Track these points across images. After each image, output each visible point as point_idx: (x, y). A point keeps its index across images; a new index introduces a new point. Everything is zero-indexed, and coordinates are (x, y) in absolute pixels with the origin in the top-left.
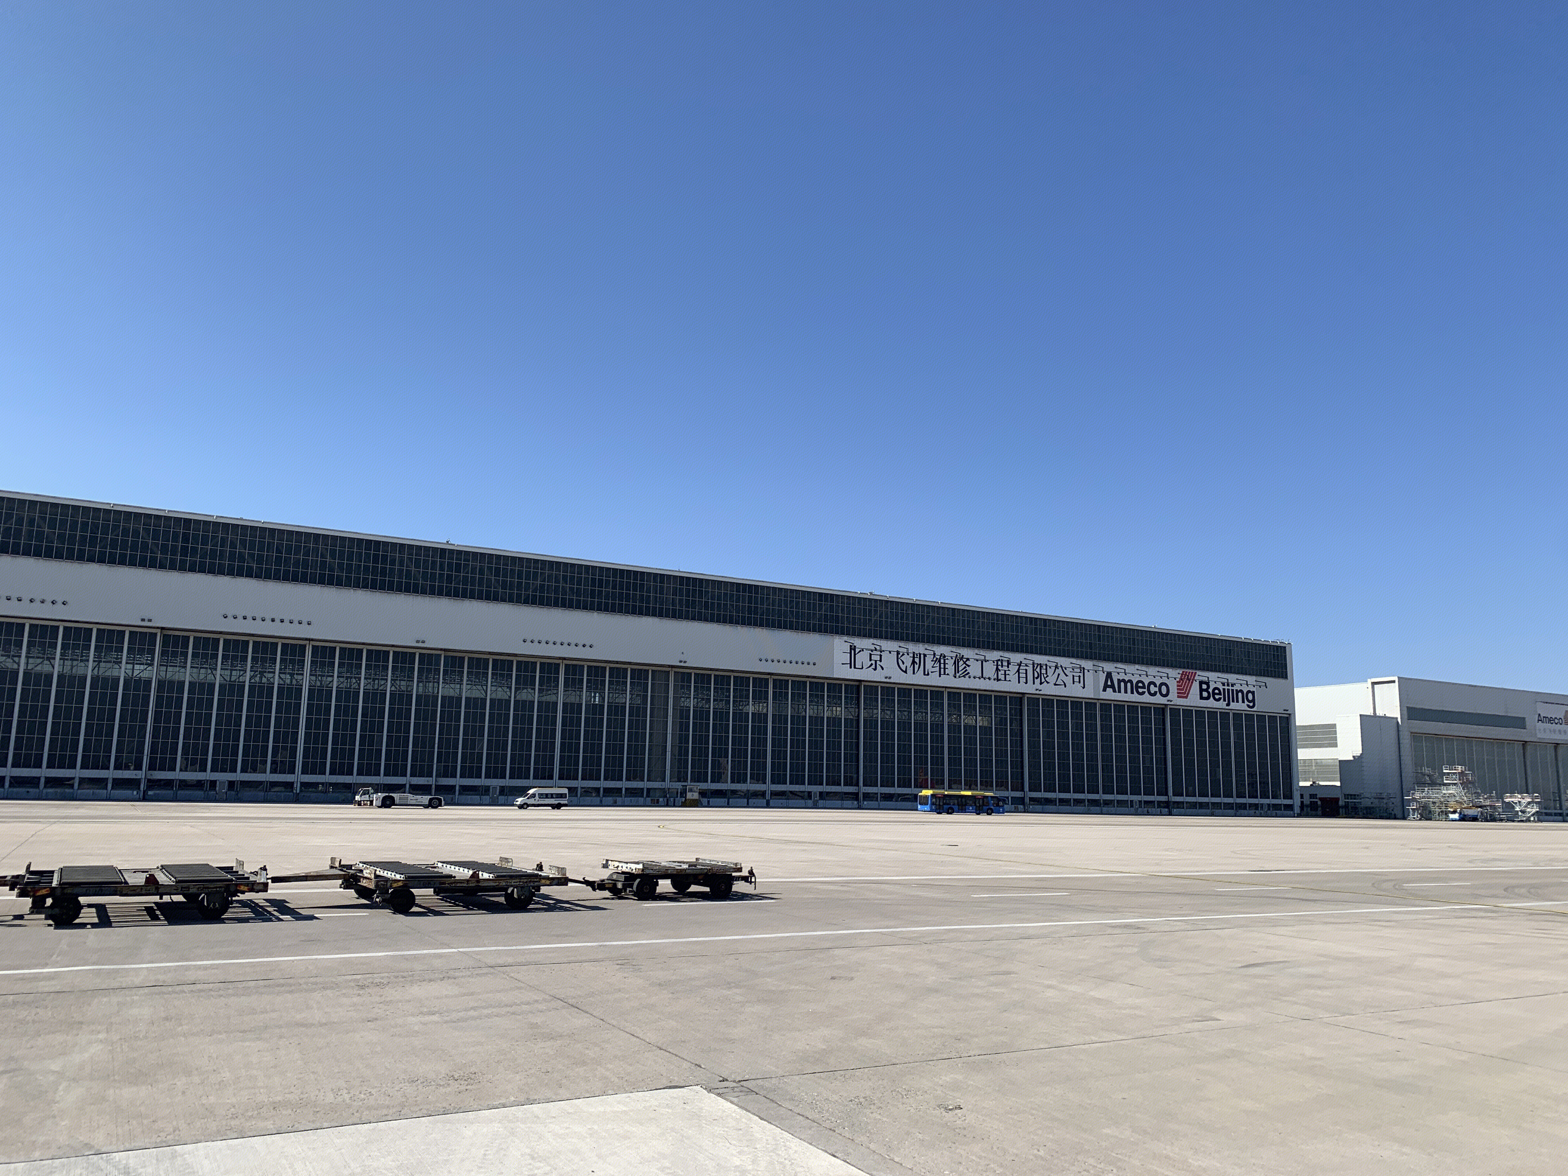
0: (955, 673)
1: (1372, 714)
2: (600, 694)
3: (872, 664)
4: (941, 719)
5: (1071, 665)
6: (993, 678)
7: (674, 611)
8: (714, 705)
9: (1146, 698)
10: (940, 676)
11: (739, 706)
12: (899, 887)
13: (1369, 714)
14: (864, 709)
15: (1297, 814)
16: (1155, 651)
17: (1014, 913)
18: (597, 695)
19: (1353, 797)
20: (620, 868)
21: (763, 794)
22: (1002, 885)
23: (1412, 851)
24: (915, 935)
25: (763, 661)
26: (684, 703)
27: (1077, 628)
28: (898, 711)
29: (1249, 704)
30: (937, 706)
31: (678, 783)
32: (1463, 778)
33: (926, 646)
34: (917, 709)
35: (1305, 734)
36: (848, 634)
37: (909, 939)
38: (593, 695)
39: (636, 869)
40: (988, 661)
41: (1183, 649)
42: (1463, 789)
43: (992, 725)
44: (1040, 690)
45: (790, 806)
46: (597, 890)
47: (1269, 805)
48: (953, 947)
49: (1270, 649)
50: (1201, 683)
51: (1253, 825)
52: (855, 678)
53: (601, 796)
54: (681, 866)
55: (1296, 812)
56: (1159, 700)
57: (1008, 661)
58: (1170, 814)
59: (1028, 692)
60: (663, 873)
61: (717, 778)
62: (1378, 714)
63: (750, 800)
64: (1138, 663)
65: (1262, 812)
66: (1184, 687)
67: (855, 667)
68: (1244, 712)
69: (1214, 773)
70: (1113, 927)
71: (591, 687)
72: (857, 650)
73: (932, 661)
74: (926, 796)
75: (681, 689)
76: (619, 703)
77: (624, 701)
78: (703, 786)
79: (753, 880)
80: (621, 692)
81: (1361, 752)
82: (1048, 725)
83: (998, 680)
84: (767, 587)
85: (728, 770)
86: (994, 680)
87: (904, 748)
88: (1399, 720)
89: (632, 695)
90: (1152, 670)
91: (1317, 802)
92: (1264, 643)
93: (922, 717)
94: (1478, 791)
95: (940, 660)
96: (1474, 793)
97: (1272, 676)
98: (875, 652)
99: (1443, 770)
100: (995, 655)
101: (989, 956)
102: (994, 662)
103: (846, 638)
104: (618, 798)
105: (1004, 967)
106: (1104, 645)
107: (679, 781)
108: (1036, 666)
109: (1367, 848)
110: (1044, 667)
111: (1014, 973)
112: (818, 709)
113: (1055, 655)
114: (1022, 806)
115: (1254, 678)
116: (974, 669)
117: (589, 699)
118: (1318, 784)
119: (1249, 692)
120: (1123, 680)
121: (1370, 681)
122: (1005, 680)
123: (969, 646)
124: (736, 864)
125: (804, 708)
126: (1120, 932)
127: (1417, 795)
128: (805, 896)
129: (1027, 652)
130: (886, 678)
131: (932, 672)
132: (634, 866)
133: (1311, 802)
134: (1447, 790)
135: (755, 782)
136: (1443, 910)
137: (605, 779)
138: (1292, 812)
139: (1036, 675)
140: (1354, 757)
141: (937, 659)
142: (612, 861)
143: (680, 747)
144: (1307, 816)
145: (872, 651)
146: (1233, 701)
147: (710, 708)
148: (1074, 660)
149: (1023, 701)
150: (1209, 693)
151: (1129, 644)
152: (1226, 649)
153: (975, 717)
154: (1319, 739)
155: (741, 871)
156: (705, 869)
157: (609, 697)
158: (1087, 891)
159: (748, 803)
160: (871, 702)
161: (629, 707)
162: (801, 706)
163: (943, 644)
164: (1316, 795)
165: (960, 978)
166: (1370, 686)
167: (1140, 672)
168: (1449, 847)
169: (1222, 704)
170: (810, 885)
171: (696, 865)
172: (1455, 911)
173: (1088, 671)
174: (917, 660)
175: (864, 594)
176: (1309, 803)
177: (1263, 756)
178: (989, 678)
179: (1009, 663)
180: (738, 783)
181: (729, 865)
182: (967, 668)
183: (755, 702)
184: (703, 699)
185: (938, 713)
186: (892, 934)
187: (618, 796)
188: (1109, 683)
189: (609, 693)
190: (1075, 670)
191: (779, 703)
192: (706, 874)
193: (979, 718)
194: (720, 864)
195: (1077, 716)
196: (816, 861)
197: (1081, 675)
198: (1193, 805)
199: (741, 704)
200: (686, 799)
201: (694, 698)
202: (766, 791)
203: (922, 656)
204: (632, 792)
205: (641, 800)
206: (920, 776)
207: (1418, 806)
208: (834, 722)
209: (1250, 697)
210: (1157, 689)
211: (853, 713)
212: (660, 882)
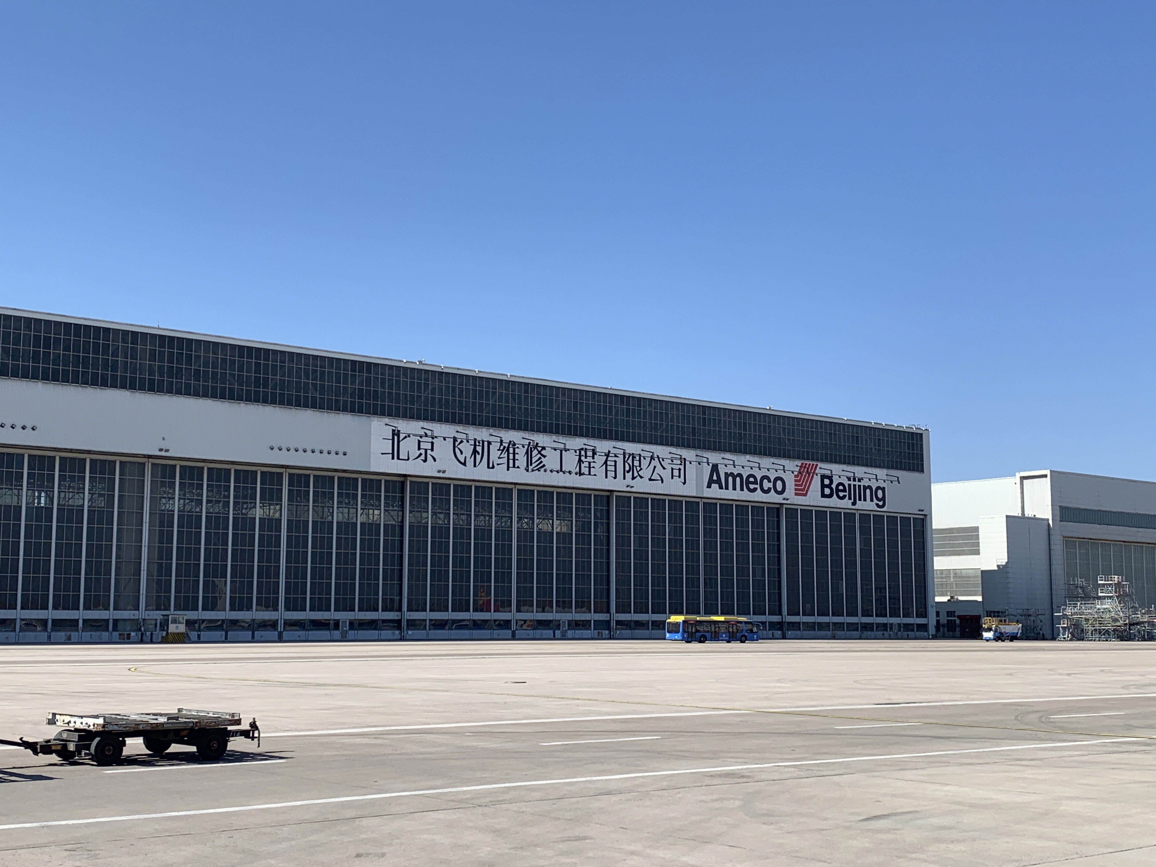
0: (528, 466)
1: (1020, 515)
2: (46, 492)
3: (421, 454)
4: (509, 524)
5: (670, 456)
6: (574, 472)
7: (152, 382)
8: (207, 508)
9: (758, 496)
10: (508, 470)
11: (242, 509)
12: (447, 737)
13: (1017, 515)
14: (410, 512)
15: (932, 635)
16: (770, 437)
17: (592, 763)
18: (43, 494)
19: (996, 614)
20: (72, 724)
21: (273, 625)
22: (579, 729)
23: (1060, 677)
24: (468, 796)
25: (276, 450)
26: (165, 505)
27: (678, 409)
28: (454, 514)
29: (878, 502)
30: (504, 508)
31: (158, 612)
32: (1119, 590)
33: (491, 431)
34: (479, 512)
35: (944, 539)
36: (390, 415)
37: (460, 801)
38: (36, 494)
39: (94, 725)
40: (568, 450)
41: (803, 437)
42: (1120, 603)
43: (572, 531)
44: (632, 487)
45: (310, 639)
46: (40, 754)
47: (899, 624)
48: (515, 809)
49: (904, 436)
50: (823, 477)
51: (881, 649)
52: (399, 472)
53: (49, 631)
54: (157, 719)
55: (930, 633)
56: (773, 498)
57: (593, 450)
58: (784, 637)
59: (617, 489)
60: (132, 730)
61: (211, 605)
62: (1026, 515)
63: (256, 633)
64: (750, 453)
65: (891, 633)
66: (803, 482)
67: (398, 458)
68: (872, 513)
69: (836, 587)
70: (711, 776)
71: (34, 483)
72: (402, 436)
73: (499, 450)
74: (677, 623)
75: (161, 487)
76: (73, 506)
77: (81, 503)
78: (192, 615)
79: (256, 735)
80: (76, 491)
81: (1006, 561)
82: (641, 529)
83: (581, 474)
84: (281, 352)
85: (225, 594)
86: (576, 474)
87: (461, 562)
88: (1051, 522)
89: (93, 494)
90: (766, 462)
91: (955, 620)
92: (897, 429)
93: (485, 522)
94: (1135, 605)
95: (509, 449)
96: (1131, 608)
97: (905, 469)
98: (424, 439)
99: (1097, 581)
100: (578, 443)
101: (559, 819)
102: (576, 452)
103: (386, 420)
104: (73, 634)
105: (578, 831)
106: (709, 430)
107: (158, 609)
108: (627, 456)
109: (1011, 675)
110: (638, 458)
111: (591, 838)
112: (348, 513)
113: (651, 443)
114: (607, 632)
115: (885, 471)
116: (551, 460)
117: (31, 501)
118: (957, 599)
119: (878, 488)
120: (732, 474)
121: (1018, 475)
122: (590, 474)
123: (545, 431)
124: (233, 715)
125: (331, 511)
126: (720, 782)
127: (1069, 611)
128: (326, 753)
129: (617, 439)
130: (439, 471)
131: (498, 464)
132: (91, 721)
133: (948, 620)
134: (1102, 604)
135: (263, 608)
136: (1093, 745)
137: (55, 608)
138: (926, 633)
139: (627, 468)
140: (998, 566)
141: (504, 447)
142: (60, 715)
143: (160, 565)
144: (944, 637)
145: (421, 437)
146: (860, 499)
147: (201, 512)
148: (673, 450)
149: (611, 500)
150: (831, 489)
151: (740, 429)
152: (853, 436)
153: (551, 521)
154: (959, 546)
155: (239, 724)
156: (189, 722)
157: (59, 497)
158: (681, 733)
159: (253, 637)
160: (419, 503)
161: (88, 510)
162: (326, 509)
163: (513, 428)
164: (954, 612)
165: (522, 848)
166: (1018, 481)
167: (752, 464)
168: (1102, 671)
169: (847, 503)
170: (333, 739)
171: (178, 717)
172: (1105, 746)
173: (690, 463)
174: (479, 449)
175: (412, 362)
176: (946, 622)
177: (893, 565)
178: (570, 472)
179: (594, 453)
180: (239, 610)
181: (222, 717)
182: (543, 459)
183: (263, 504)
184: (191, 500)
185: (505, 517)
186: (437, 796)
187: (72, 631)
188: (715, 478)
189: (59, 492)
190: (675, 462)
191: (297, 505)
192: (192, 729)
193: (556, 523)
194: (211, 715)
195: (675, 519)
196: (342, 708)
197: (682, 467)
198: (811, 626)
199: (245, 506)
200: (167, 632)
201: (179, 499)
202: (277, 620)
203: (486, 444)
204: (92, 625)
205: (105, 635)
206: (481, 596)
207: (1069, 623)
208: (371, 528)
209: (880, 494)
210: (771, 485)
211: (396, 518)
212: (129, 741)
